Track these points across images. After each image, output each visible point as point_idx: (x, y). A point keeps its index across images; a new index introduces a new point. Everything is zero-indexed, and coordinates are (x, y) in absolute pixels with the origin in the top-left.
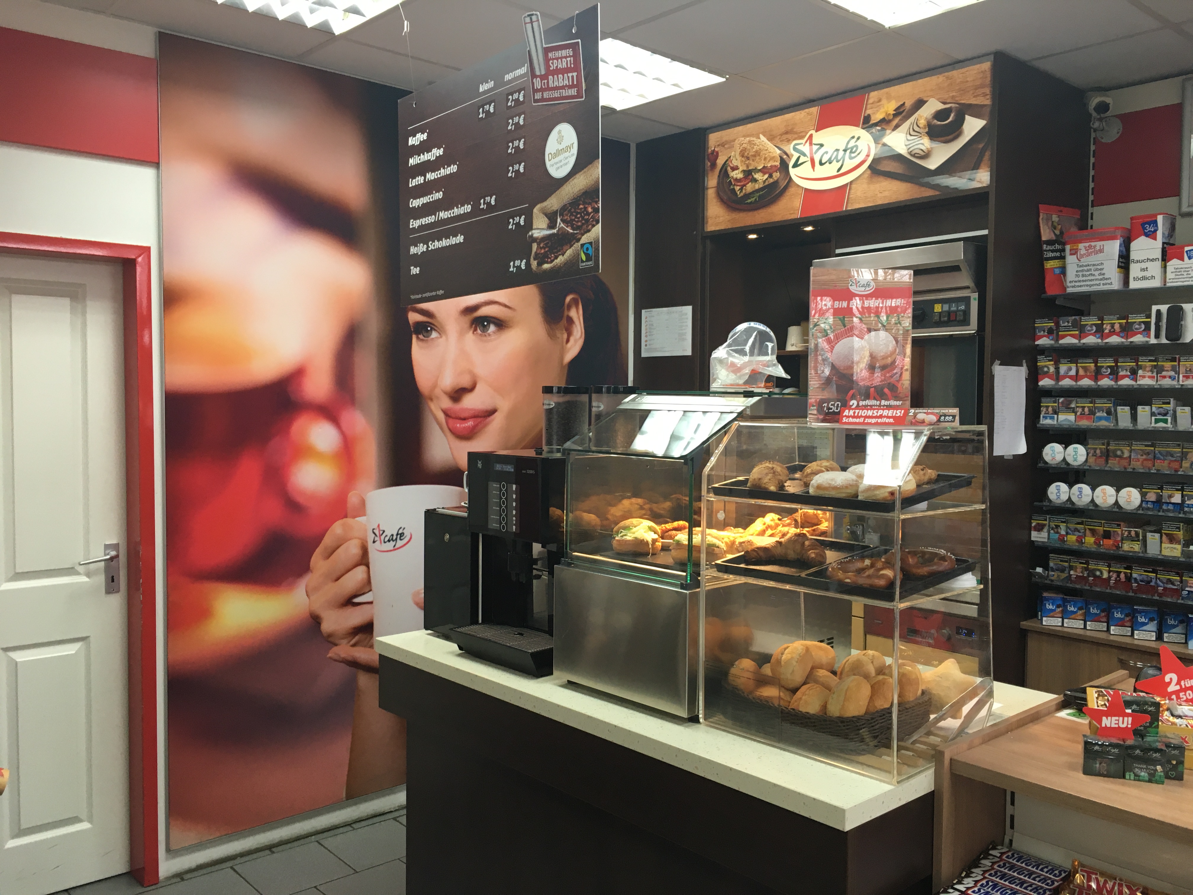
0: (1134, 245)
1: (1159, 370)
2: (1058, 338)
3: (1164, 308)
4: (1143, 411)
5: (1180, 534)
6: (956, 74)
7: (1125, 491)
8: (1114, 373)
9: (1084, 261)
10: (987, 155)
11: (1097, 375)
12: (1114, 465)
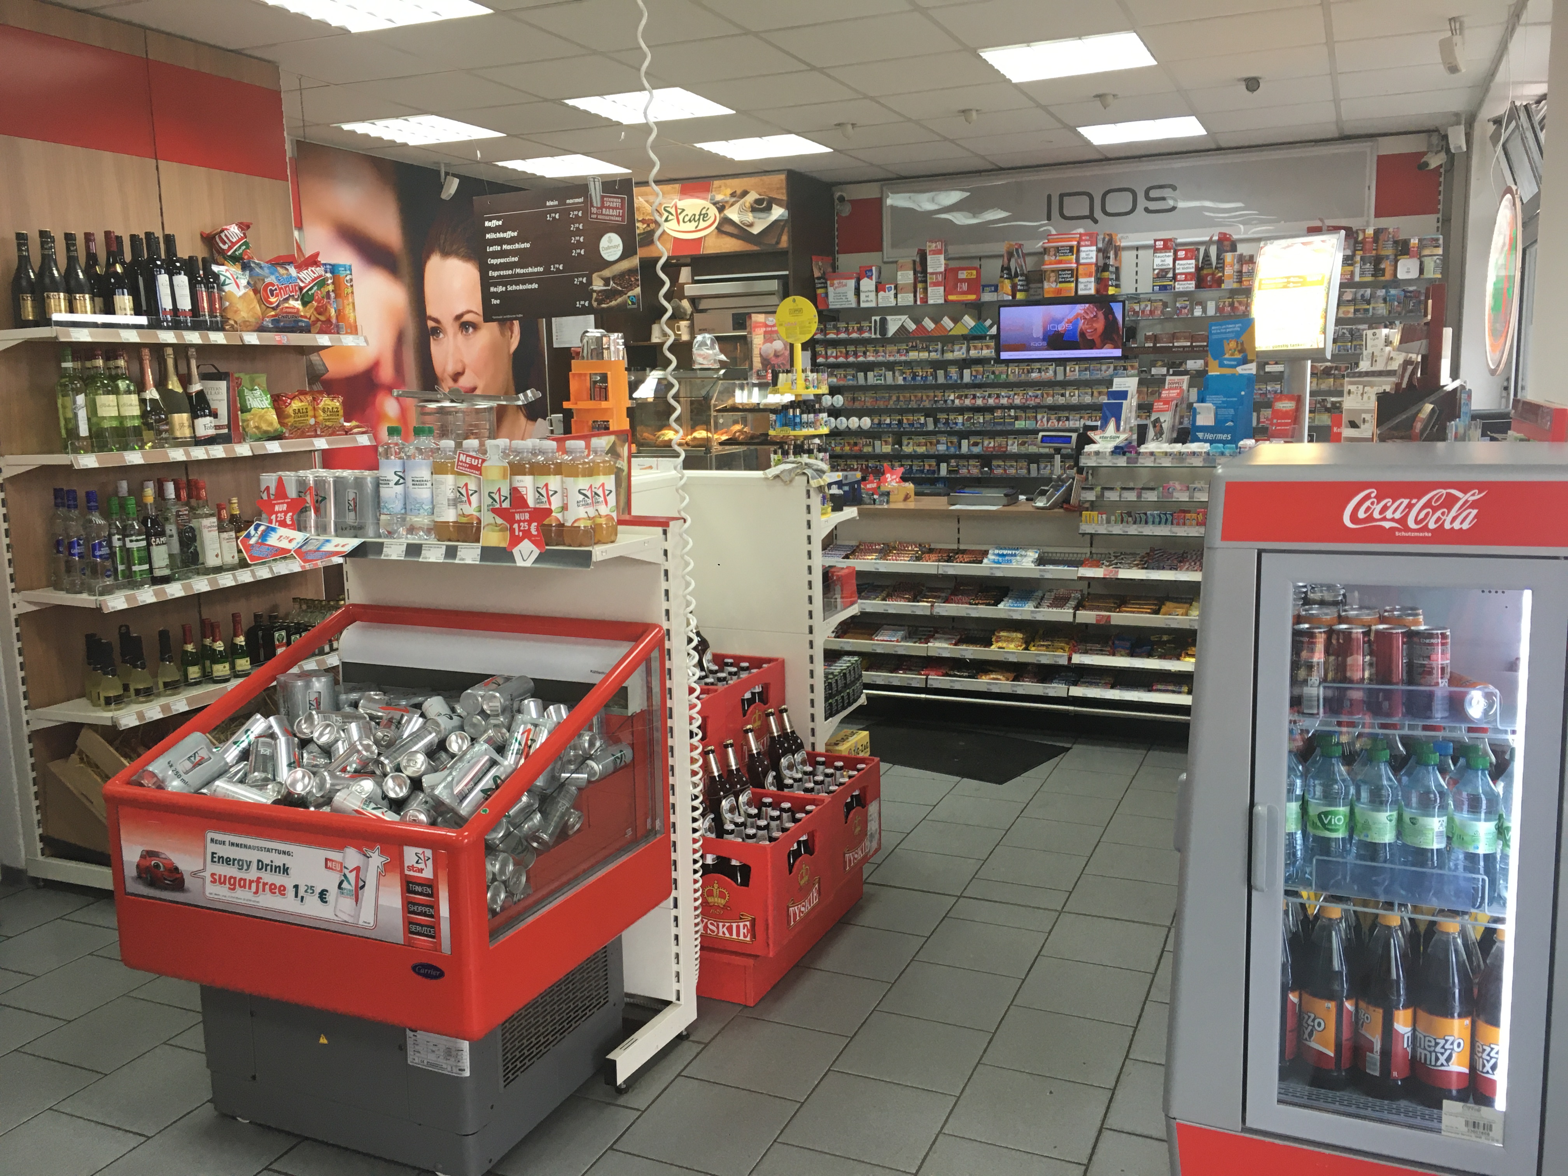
0: (862, 282)
1: (877, 352)
2: (826, 334)
3: (878, 318)
4: (870, 375)
5: (890, 440)
6: (766, 179)
7: (863, 419)
8: (856, 355)
9: (838, 290)
10: (786, 229)
11: (847, 355)
12: (857, 405)
